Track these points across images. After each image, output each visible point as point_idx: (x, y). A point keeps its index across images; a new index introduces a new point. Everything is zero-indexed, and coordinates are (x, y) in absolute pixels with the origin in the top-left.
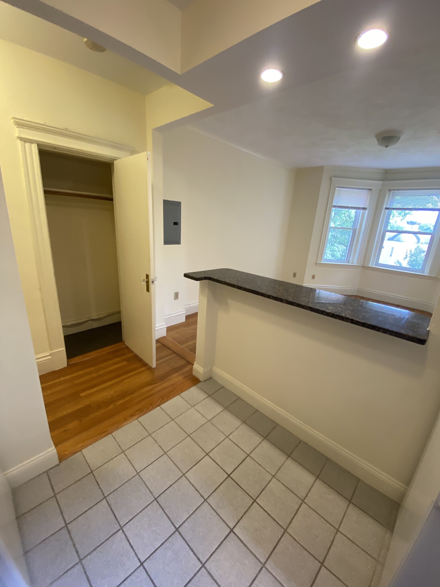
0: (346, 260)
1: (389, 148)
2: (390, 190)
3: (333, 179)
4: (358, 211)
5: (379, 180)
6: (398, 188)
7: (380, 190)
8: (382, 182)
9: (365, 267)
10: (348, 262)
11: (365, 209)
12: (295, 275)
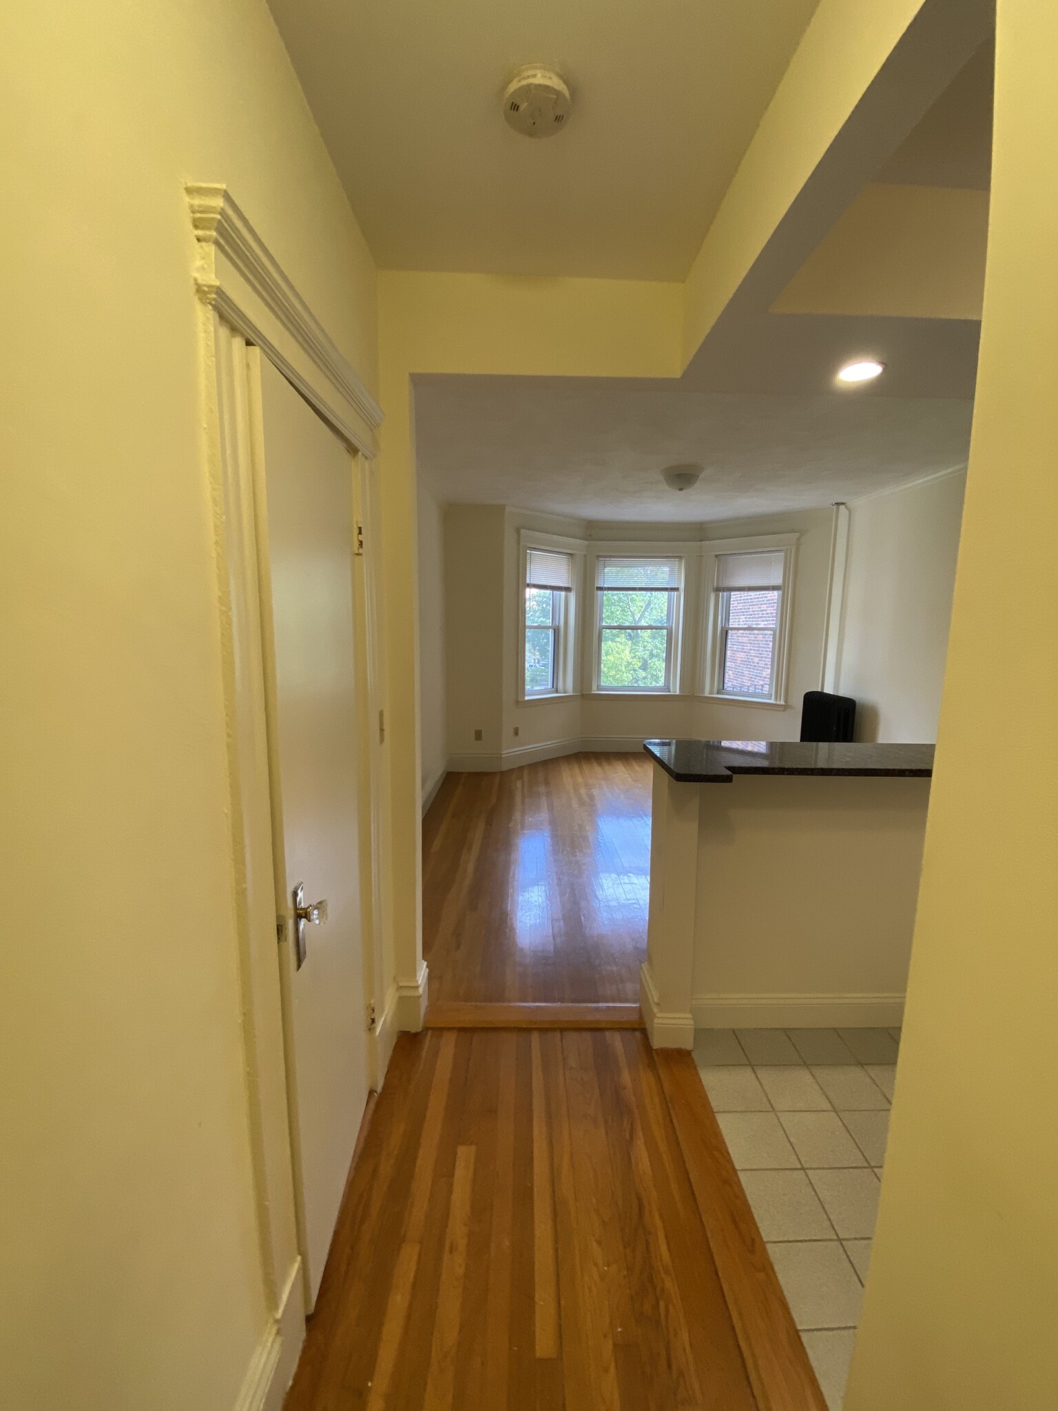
0: (553, 687)
1: (683, 492)
2: (598, 557)
3: (523, 531)
4: (557, 593)
5: (579, 539)
6: (609, 554)
7: (585, 556)
8: (586, 543)
9: (583, 696)
10: (557, 691)
11: (568, 589)
12: (478, 735)
